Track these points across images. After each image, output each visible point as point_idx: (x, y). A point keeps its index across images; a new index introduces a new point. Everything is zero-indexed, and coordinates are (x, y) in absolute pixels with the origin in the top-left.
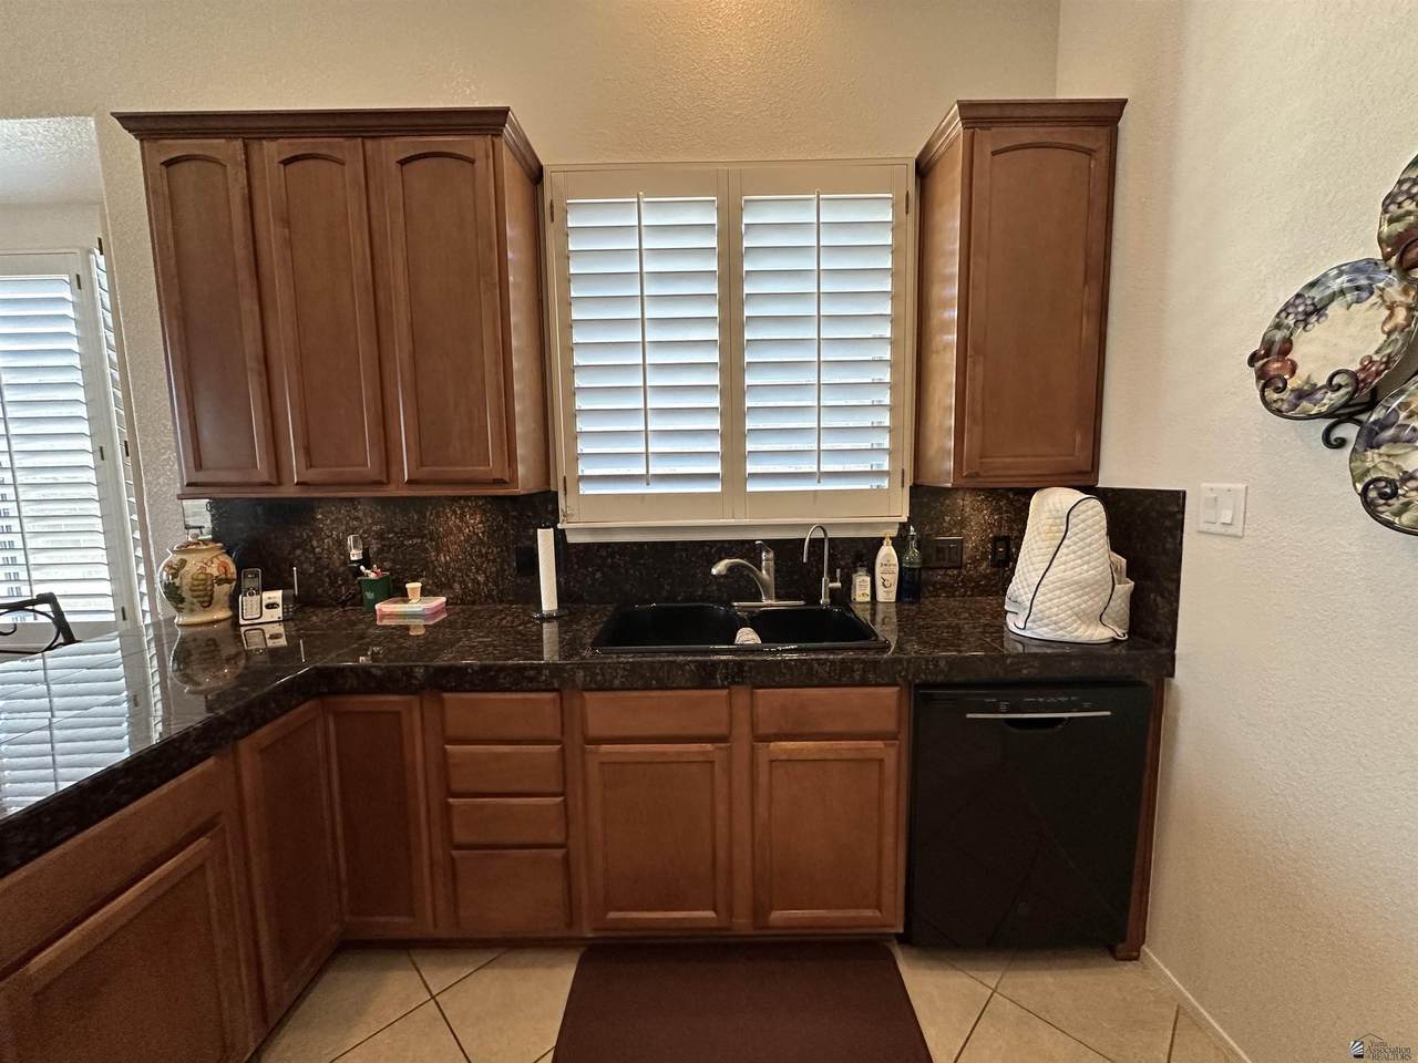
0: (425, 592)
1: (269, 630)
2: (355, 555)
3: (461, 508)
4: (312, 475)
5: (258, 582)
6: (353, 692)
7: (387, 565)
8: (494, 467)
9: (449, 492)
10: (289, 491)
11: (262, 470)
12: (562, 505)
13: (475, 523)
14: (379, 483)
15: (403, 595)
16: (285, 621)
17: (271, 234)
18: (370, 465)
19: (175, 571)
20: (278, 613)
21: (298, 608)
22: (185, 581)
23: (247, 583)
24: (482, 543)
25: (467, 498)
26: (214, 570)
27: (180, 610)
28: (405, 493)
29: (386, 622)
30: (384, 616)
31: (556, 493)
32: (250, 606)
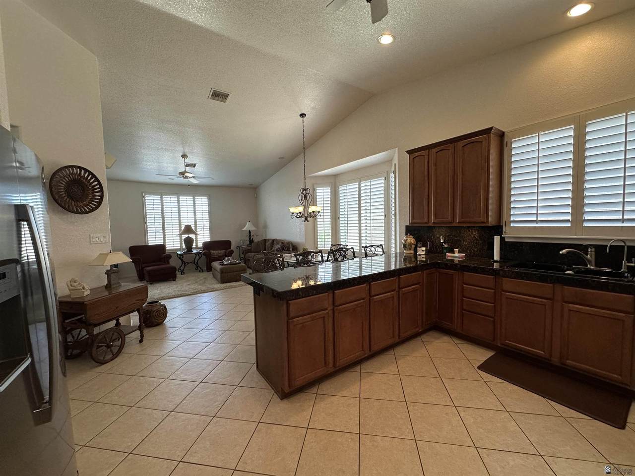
0: (459, 252)
1: (422, 256)
2: (442, 241)
3: (472, 229)
4: (436, 221)
5: (421, 245)
6: (443, 268)
7: (450, 244)
8: (482, 218)
9: (469, 225)
10: (430, 224)
11: (426, 220)
12: (504, 230)
13: (475, 234)
14: (451, 223)
15: (453, 252)
16: (426, 255)
17: (432, 168)
18: (450, 218)
19: (406, 241)
20: (424, 253)
21: (428, 252)
22: (407, 244)
23: (418, 245)
24: (476, 239)
25: (474, 227)
26: (412, 242)
27: (405, 250)
28: (458, 225)
29: (449, 258)
30: (448, 256)
31: (502, 226)
32: (419, 250)
